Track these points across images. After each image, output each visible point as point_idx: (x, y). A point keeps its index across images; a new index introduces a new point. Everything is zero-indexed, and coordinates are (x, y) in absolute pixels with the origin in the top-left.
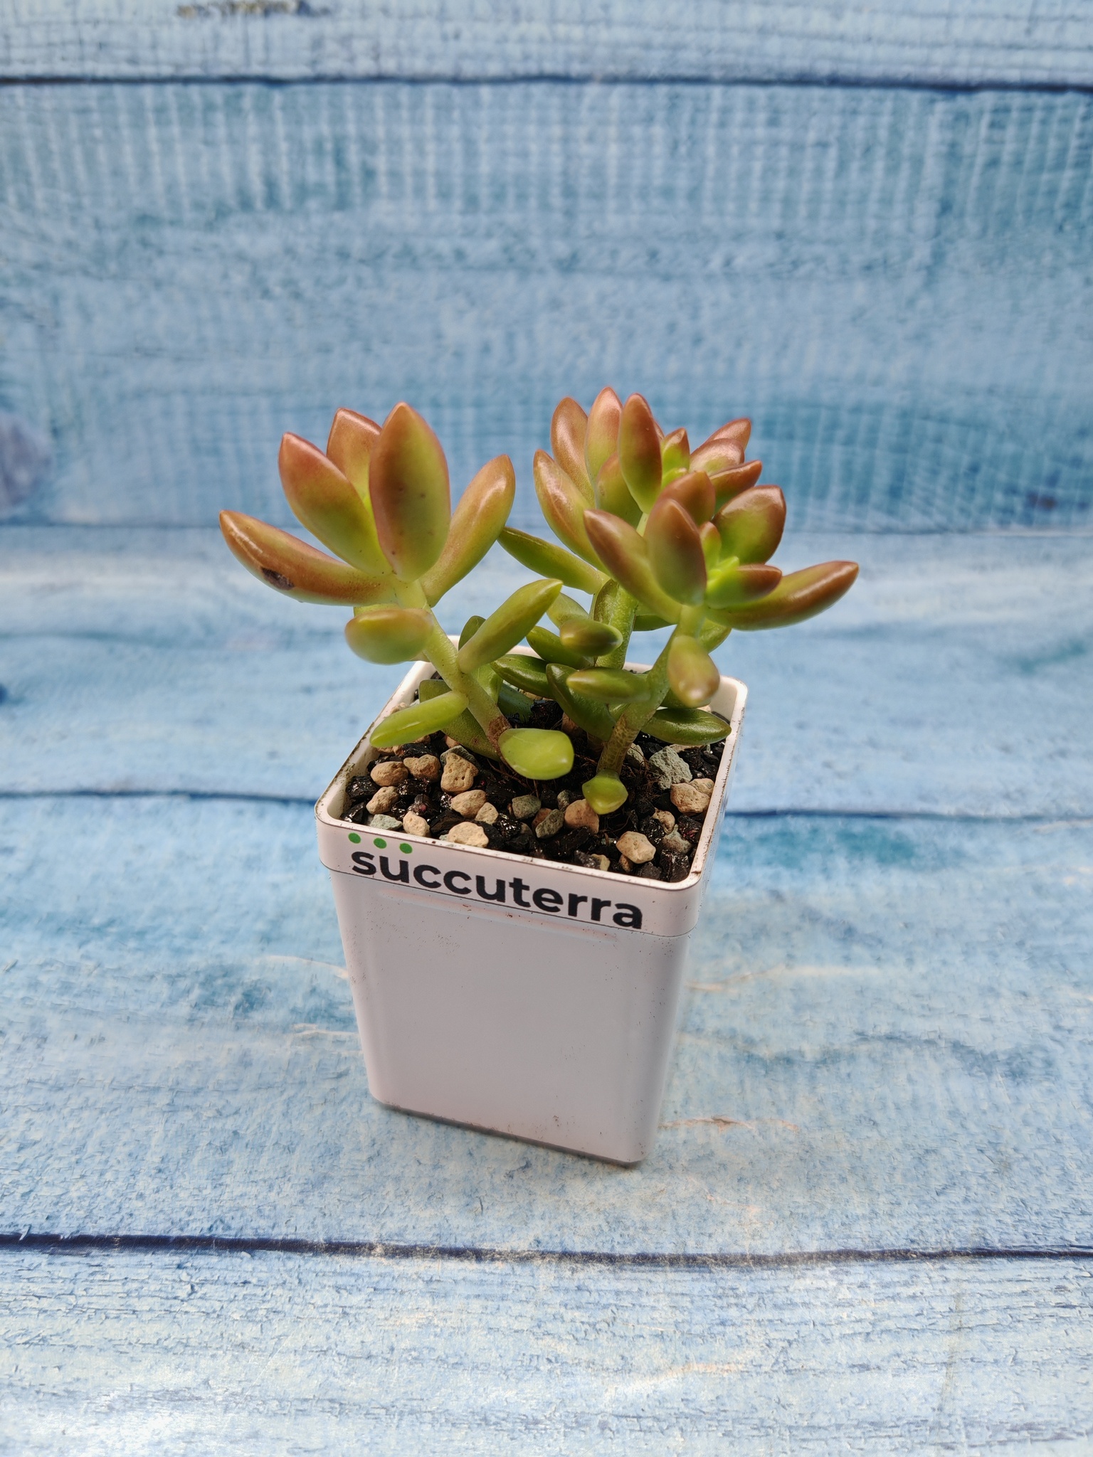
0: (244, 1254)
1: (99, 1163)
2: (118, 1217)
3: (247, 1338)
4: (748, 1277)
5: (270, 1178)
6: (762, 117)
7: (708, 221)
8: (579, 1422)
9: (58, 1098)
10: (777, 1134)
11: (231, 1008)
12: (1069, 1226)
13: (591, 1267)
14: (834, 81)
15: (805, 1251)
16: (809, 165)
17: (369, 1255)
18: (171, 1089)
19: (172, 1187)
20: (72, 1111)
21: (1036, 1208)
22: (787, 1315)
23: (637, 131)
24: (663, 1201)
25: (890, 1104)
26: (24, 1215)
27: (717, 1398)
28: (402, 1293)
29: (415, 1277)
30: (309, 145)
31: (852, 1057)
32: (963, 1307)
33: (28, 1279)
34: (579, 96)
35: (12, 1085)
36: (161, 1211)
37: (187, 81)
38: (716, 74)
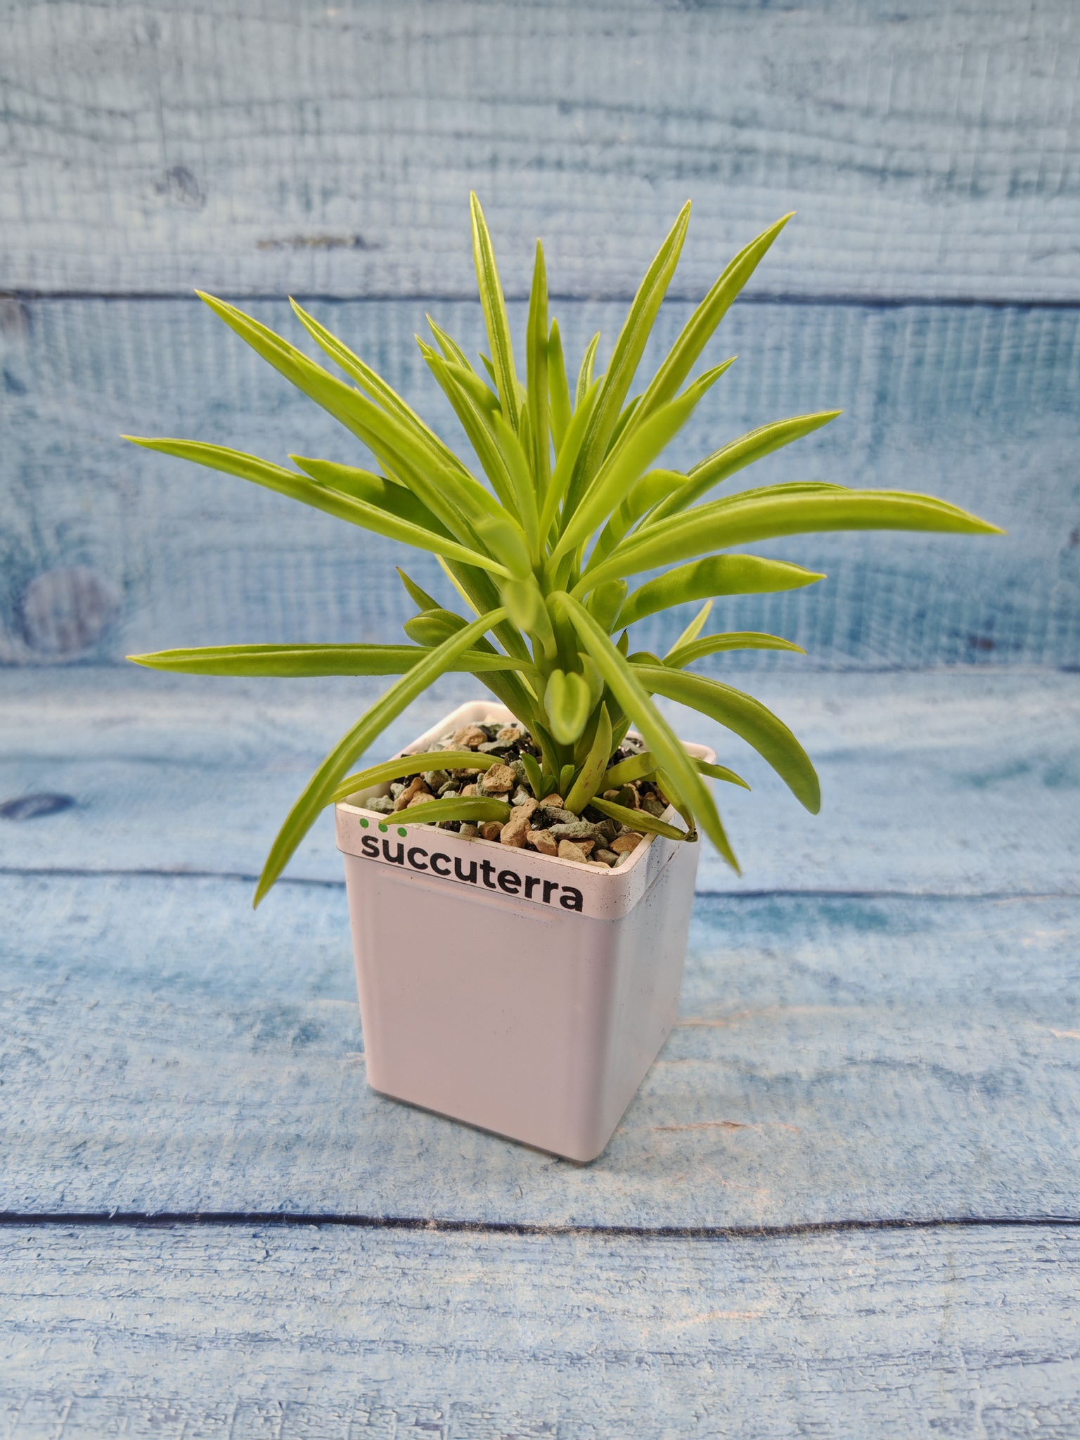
0: (311, 1226)
1: (178, 1158)
2: (197, 1200)
3: (318, 1292)
4: (762, 1245)
5: (331, 1169)
8: (618, 1358)
9: (138, 1110)
10: (780, 1134)
11: (289, 1039)
12: (1045, 1202)
13: (622, 1238)
14: (786, 299)
15: (812, 1222)
16: (767, 365)
17: (424, 1228)
18: (239, 1103)
19: (244, 1176)
20: (151, 1120)
21: (1014, 1188)
22: (799, 1273)
24: (682, 1186)
25: (880, 1113)
26: (112, 1199)
27: (741, 1338)
28: (454, 1258)
29: (465, 1246)
31: (843, 1078)
32: (955, 1263)
33: (119, 1247)
34: (580, 311)
35: (97, 1099)
36: (236, 1194)
37: (262, 298)
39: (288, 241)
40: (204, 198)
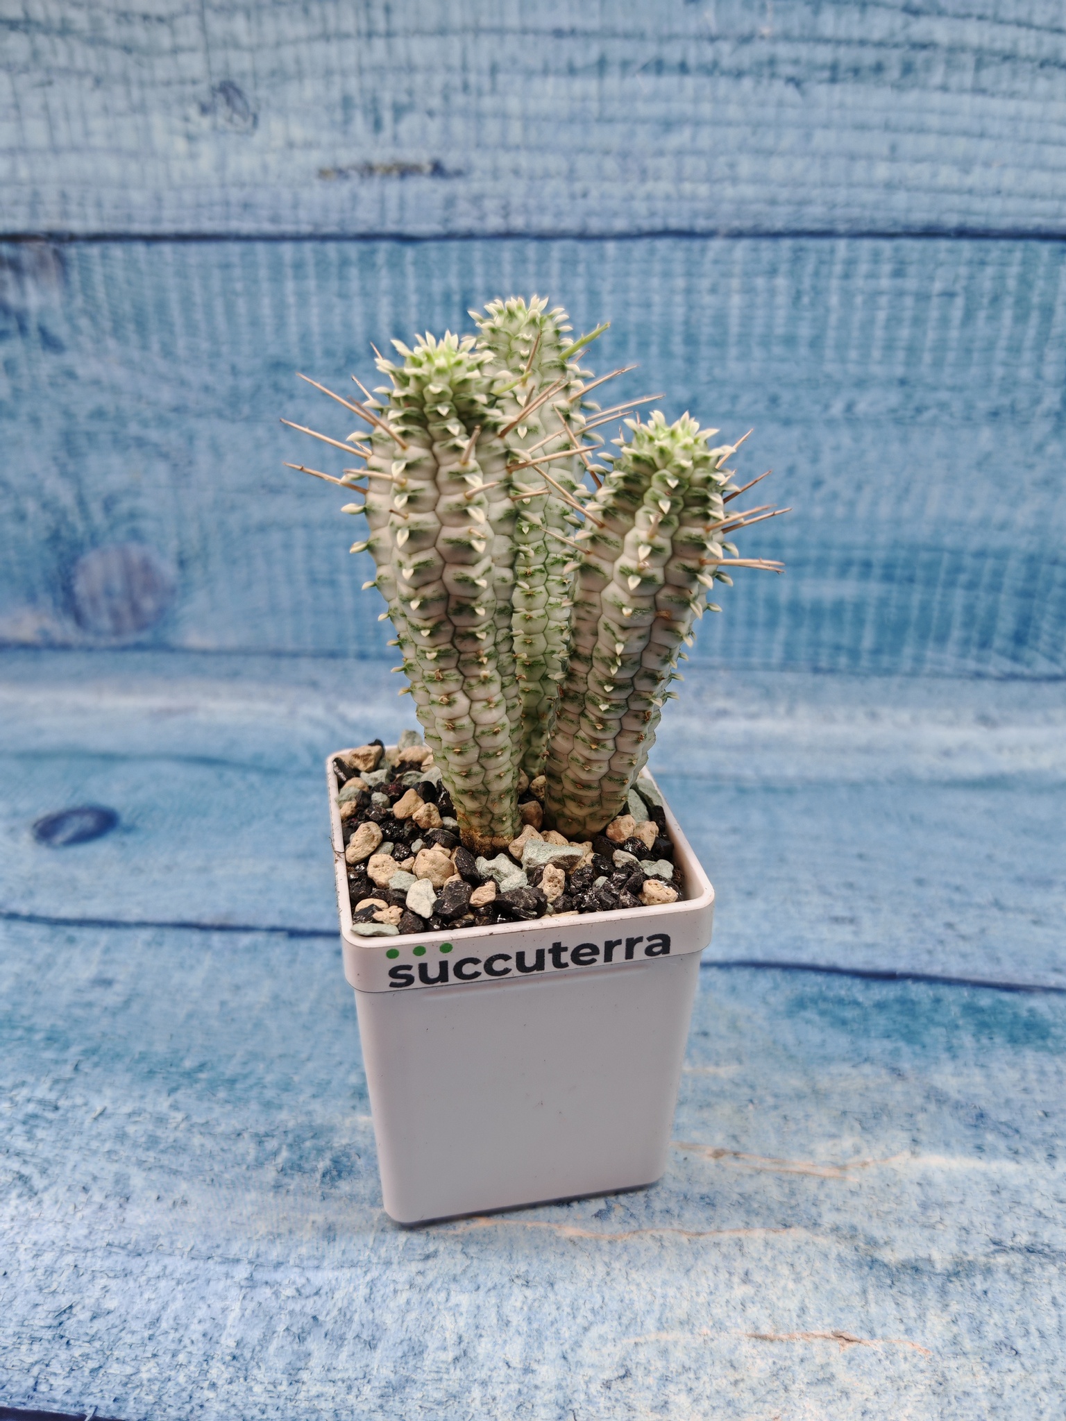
1: (173, 1341)
2: (188, 1407)
5: (349, 1378)
6: (887, 268)
7: (830, 367)
9: (136, 1264)
10: (905, 1359)
11: (318, 1175)
14: (962, 233)
16: (934, 314)
18: (251, 1262)
19: (246, 1379)
20: (149, 1280)
23: (760, 282)
25: (1033, 1329)
26: (91, 1394)
30: (438, 298)
31: (988, 1271)
34: (703, 251)
35: (90, 1247)
36: (234, 1405)
37: (325, 238)
38: (842, 227)
39: (355, 168)
40: (255, 118)
